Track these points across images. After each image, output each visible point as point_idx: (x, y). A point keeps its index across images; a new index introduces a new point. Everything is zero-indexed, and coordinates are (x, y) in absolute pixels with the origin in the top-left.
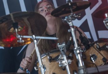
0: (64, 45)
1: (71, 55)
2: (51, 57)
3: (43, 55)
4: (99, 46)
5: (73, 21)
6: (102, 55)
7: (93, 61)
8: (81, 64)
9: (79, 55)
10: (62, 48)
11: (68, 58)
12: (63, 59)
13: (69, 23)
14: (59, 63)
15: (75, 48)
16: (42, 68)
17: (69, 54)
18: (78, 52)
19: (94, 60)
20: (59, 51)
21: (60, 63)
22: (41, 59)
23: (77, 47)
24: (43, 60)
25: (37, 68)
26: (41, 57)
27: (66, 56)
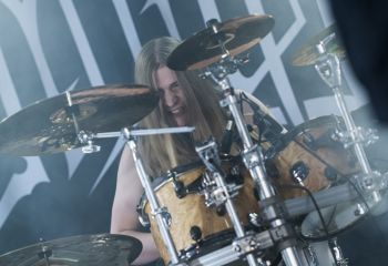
0: (212, 144)
1: (235, 171)
2: (180, 184)
3: (156, 181)
4: (311, 138)
5: (230, 76)
6: (323, 162)
7: (299, 179)
8: (266, 192)
9: (258, 168)
10: (209, 155)
11: (229, 179)
12: (215, 185)
13: (221, 83)
14: (204, 196)
15: (246, 151)
16: (159, 216)
17: (231, 169)
18: (254, 158)
19: (301, 177)
20: (200, 164)
21: (206, 195)
22: (154, 193)
23: (249, 145)
24: (158, 195)
25: (145, 220)
26: (153, 188)
27: (222, 175)
